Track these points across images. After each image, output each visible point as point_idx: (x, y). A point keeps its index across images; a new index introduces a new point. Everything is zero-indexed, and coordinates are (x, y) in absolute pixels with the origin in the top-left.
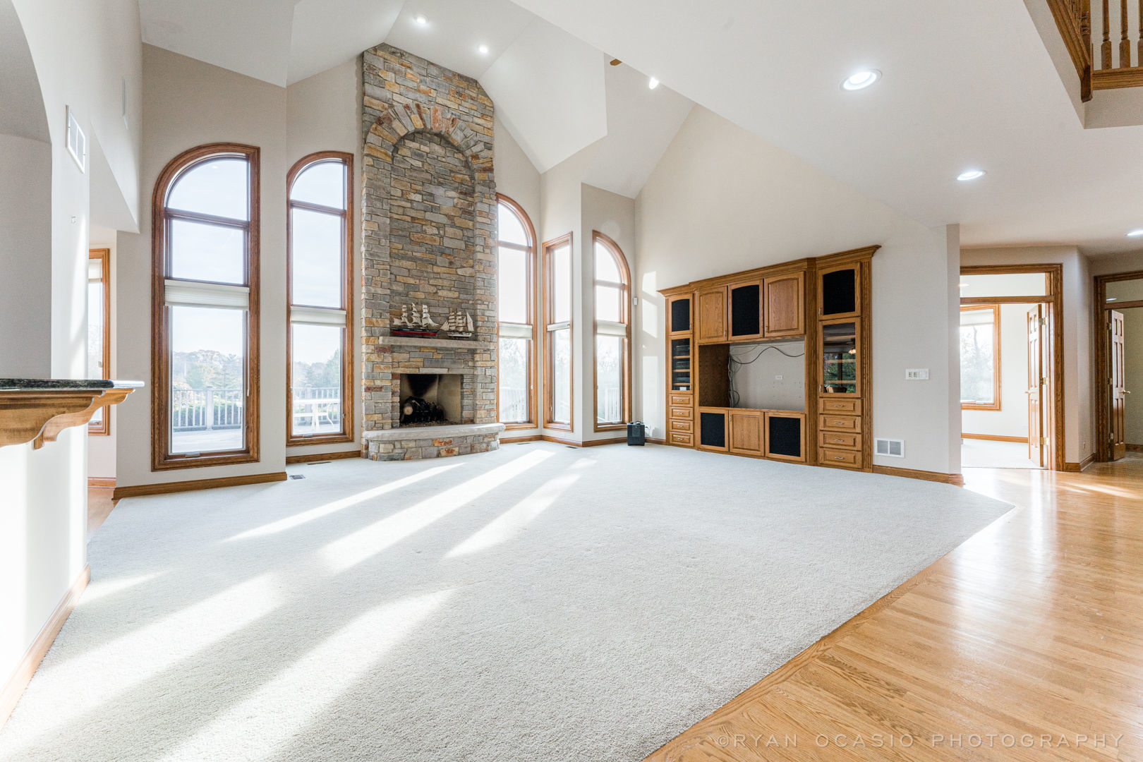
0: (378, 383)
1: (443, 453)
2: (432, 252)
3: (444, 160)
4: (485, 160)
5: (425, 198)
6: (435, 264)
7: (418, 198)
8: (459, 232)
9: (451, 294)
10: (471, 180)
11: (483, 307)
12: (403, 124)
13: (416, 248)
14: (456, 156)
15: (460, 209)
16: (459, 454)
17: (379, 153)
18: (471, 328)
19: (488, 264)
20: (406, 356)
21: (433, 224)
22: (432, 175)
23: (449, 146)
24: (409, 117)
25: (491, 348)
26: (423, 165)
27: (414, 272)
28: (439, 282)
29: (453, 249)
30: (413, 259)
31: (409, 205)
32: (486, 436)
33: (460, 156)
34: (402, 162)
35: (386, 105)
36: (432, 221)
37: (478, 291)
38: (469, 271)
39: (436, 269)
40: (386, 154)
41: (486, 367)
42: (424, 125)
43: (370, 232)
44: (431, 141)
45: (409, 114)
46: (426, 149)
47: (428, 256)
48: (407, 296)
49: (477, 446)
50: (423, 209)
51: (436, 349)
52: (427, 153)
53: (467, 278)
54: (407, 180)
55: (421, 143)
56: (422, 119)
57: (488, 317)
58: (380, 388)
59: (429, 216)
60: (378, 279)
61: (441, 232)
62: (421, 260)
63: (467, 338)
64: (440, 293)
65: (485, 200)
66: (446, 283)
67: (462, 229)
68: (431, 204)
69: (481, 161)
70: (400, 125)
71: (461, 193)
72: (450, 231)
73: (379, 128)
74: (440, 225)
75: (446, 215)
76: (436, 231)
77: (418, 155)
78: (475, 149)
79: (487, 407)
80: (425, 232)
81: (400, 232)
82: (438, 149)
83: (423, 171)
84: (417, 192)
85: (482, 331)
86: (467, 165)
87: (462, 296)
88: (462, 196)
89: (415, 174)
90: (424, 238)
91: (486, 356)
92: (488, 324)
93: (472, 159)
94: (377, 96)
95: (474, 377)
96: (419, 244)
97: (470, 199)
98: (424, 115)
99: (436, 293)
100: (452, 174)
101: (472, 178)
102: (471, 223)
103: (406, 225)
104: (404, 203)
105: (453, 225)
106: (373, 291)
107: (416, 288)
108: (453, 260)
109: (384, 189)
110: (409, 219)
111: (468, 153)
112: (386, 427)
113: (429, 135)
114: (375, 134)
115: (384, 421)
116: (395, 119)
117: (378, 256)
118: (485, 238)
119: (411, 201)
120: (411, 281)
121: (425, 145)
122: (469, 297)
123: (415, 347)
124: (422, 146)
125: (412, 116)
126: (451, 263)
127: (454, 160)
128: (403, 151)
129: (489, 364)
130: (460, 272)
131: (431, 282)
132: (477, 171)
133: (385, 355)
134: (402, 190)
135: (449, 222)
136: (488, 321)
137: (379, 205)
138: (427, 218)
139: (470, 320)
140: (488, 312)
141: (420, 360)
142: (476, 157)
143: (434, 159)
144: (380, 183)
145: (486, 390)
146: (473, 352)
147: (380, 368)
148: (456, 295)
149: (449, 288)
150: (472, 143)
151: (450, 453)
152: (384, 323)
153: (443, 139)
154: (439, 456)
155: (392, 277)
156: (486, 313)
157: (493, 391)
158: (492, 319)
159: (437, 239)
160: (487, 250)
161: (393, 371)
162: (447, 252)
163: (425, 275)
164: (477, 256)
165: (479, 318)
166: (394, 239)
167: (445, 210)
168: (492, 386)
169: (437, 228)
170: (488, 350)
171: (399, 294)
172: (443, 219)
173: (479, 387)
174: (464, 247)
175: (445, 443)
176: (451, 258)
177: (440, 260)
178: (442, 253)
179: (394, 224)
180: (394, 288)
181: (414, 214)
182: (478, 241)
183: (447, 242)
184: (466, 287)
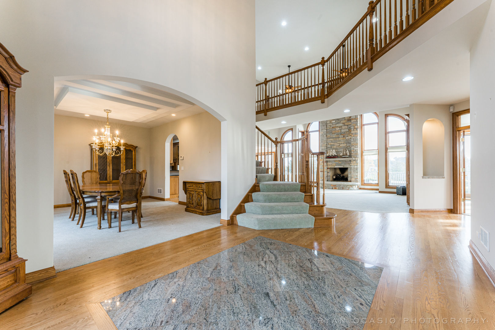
1: (334, 188)
2: (338, 135)
5: (336, 121)
6: (339, 138)
7: (334, 121)
8: (346, 127)
9: (344, 145)
11: (353, 147)
13: (334, 135)
15: (347, 120)
16: (338, 189)
18: (348, 154)
19: (355, 134)
20: (331, 163)
21: (338, 127)
27: (333, 141)
28: (340, 142)
29: (345, 132)
30: (333, 138)
31: (332, 124)
32: (348, 185)
37: (352, 143)
38: (349, 137)
39: (339, 139)
47: (337, 136)
48: (331, 148)
49: (344, 188)
50: (335, 124)
51: (339, 161)
53: (349, 139)
59: (337, 125)
62: (335, 137)
63: (347, 157)
64: (340, 145)
66: (342, 142)
67: (348, 125)
72: (343, 127)
79: (355, 177)
80: (336, 130)
85: (353, 155)
90: (336, 132)
91: (355, 162)
95: (351, 168)
96: (334, 133)
102: (350, 123)
103: (331, 130)
104: (330, 124)
105: (345, 125)
106: (322, 148)
107: (334, 145)
109: (325, 123)
110: (332, 128)
117: (324, 140)
118: (354, 126)
119: (332, 123)
120: (332, 144)
122: (350, 145)
123: (333, 161)
126: (344, 136)
129: (355, 164)
130: (347, 138)
131: (338, 143)
133: (326, 163)
134: (330, 121)
135: (343, 125)
136: (355, 151)
137: (323, 127)
139: (348, 152)
141: (335, 164)
145: (355, 172)
146: (350, 161)
148: (346, 145)
151: (335, 188)
154: (332, 189)
155: (328, 144)
156: (355, 149)
157: (357, 172)
158: (357, 150)
159: (340, 131)
160: (355, 130)
161: (328, 167)
162: (343, 133)
163: (336, 141)
164: (352, 132)
165: (352, 151)
166: (328, 134)
167: (342, 122)
168: (357, 171)
169: (340, 128)
170: (355, 160)
171: (329, 148)
172: (341, 125)
173: (352, 171)
174: (348, 131)
175: (334, 186)
176: (344, 135)
177: (340, 136)
178: (341, 134)
179: (328, 131)
180: (328, 146)
181: (333, 126)
182: (352, 128)
183: (343, 131)
184: (348, 142)
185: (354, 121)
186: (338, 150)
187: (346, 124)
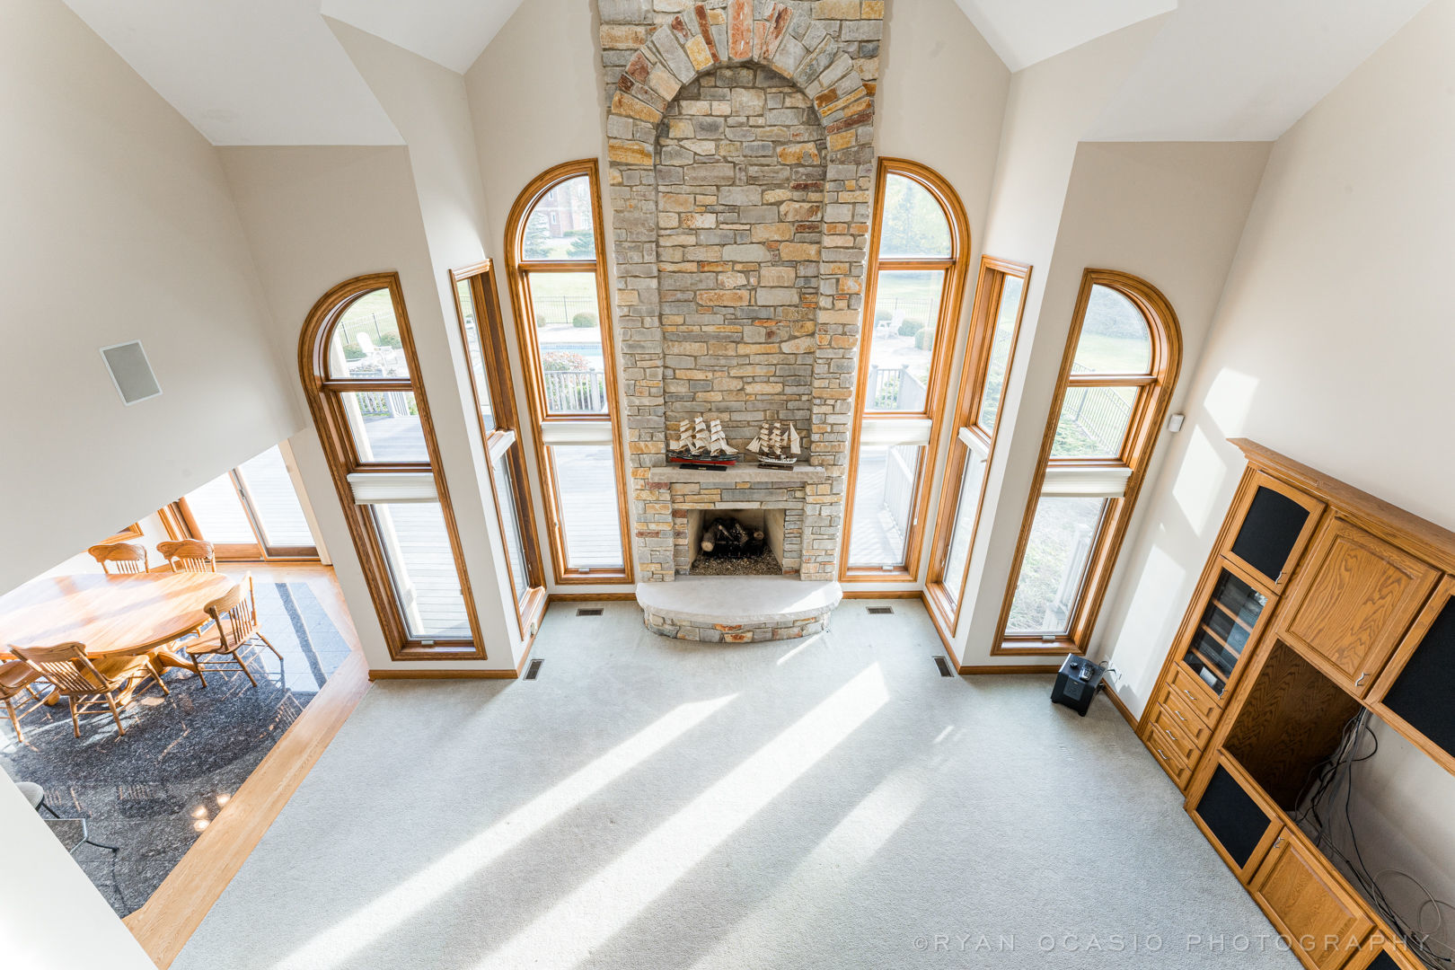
0: (653, 527)
1: (730, 641)
2: (734, 320)
3: (761, 121)
4: (852, 98)
5: (721, 218)
6: (740, 340)
7: (708, 221)
8: (787, 273)
9: (768, 389)
10: (820, 151)
11: (824, 409)
12: (670, 71)
13: (707, 318)
14: (788, 102)
15: (793, 222)
16: (752, 643)
17: (630, 154)
18: (796, 449)
19: (840, 331)
20: (695, 486)
21: (738, 267)
22: (735, 165)
23: (776, 81)
24: (683, 47)
25: (834, 475)
26: (717, 147)
27: (703, 361)
28: (748, 371)
29: (775, 307)
30: (702, 338)
31: (691, 240)
32: (797, 620)
33: (797, 100)
34: (678, 154)
35: (641, 30)
36: (734, 262)
37: (817, 383)
38: (803, 344)
39: (742, 349)
40: (642, 152)
41: (823, 504)
42: (714, 56)
43: (626, 309)
44: (733, 85)
45: (682, 40)
46: (721, 108)
47: (728, 329)
48: (694, 400)
49: (782, 631)
50: (717, 242)
52: (726, 117)
53: (799, 358)
54: (688, 189)
55: (714, 98)
56: (709, 42)
57: (832, 425)
58: (657, 534)
59: (730, 253)
60: (644, 383)
61: (752, 280)
62: (717, 337)
64: (749, 389)
65: (844, 196)
66: (760, 371)
67: (794, 264)
68: (735, 227)
69: (840, 104)
70: (666, 75)
71: (797, 188)
72: (770, 274)
73: (627, 98)
74: (751, 267)
75: (763, 243)
76: (741, 280)
77: (708, 128)
78: (827, 78)
79: (819, 559)
80: (722, 286)
81: (679, 295)
82: (748, 100)
83: (718, 161)
84: (708, 209)
85: (818, 449)
86: (812, 118)
87: (788, 390)
88: (796, 195)
89: (702, 173)
90: (720, 297)
91: (824, 488)
92: (832, 437)
93: (820, 106)
94: (621, 17)
95: (802, 514)
96: (711, 310)
97: (814, 196)
98: (713, 30)
99: (742, 389)
100: (779, 149)
101: (821, 145)
102: (813, 249)
103: (688, 280)
104: (683, 237)
105: (777, 261)
106: (637, 403)
107: (708, 386)
108: (774, 329)
109: (643, 224)
110: (693, 267)
111: (813, 91)
112: (666, 578)
113: (728, 73)
114: (620, 115)
115: (664, 572)
116: (654, 64)
117: (643, 347)
118: (838, 280)
119: (697, 231)
120: (699, 375)
121: (722, 98)
122: (801, 390)
124: (715, 104)
125: (689, 44)
126: (770, 334)
127: (782, 116)
128: (681, 128)
129: (828, 499)
130: (786, 347)
131: (733, 373)
132: (831, 130)
133: (661, 491)
134: (679, 214)
135: (769, 256)
136: (832, 432)
137: (636, 257)
138: (726, 258)
139: (795, 436)
140: (833, 417)
141: (715, 492)
142: (829, 97)
143: (741, 125)
144: (636, 214)
145: (820, 537)
146: (804, 483)
147: (653, 507)
148: (778, 388)
149: (766, 379)
150: (824, 61)
151: (738, 640)
152: (657, 448)
153: (760, 72)
154: (722, 642)
155: (669, 373)
156: (831, 419)
157: (832, 538)
158: (841, 428)
159: (745, 293)
160: (842, 304)
161: (676, 506)
162: (763, 314)
163: (723, 362)
164: (822, 317)
165: (815, 429)
166: (667, 310)
167: (761, 233)
168: (831, 531)
169: (746, 273)
170: (829, 478)
171: (679, 398)
172: (756, 253)
173: (807, 531)
174: (796, 300)
175: (731, 628)
176: (771, 324)
177: (748, 330)
178: (754, 319)
179: (668, 283)
180: (672, 389)
181: (701, 255)
182: (826, 288)
183: (764, 297)
184: (797, 375)
185: (839, 241)
186: (736, 417)
187: (785, 257)
